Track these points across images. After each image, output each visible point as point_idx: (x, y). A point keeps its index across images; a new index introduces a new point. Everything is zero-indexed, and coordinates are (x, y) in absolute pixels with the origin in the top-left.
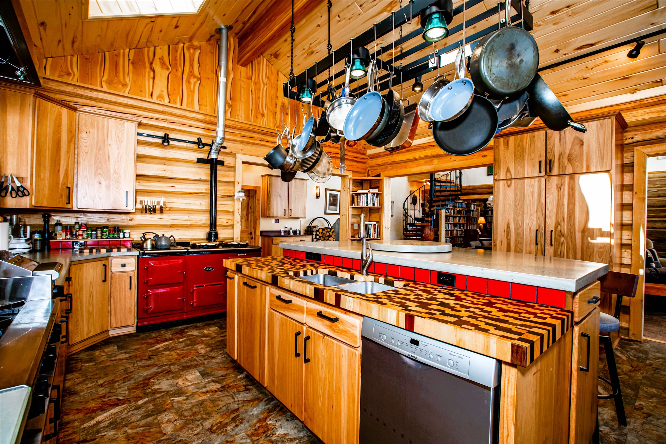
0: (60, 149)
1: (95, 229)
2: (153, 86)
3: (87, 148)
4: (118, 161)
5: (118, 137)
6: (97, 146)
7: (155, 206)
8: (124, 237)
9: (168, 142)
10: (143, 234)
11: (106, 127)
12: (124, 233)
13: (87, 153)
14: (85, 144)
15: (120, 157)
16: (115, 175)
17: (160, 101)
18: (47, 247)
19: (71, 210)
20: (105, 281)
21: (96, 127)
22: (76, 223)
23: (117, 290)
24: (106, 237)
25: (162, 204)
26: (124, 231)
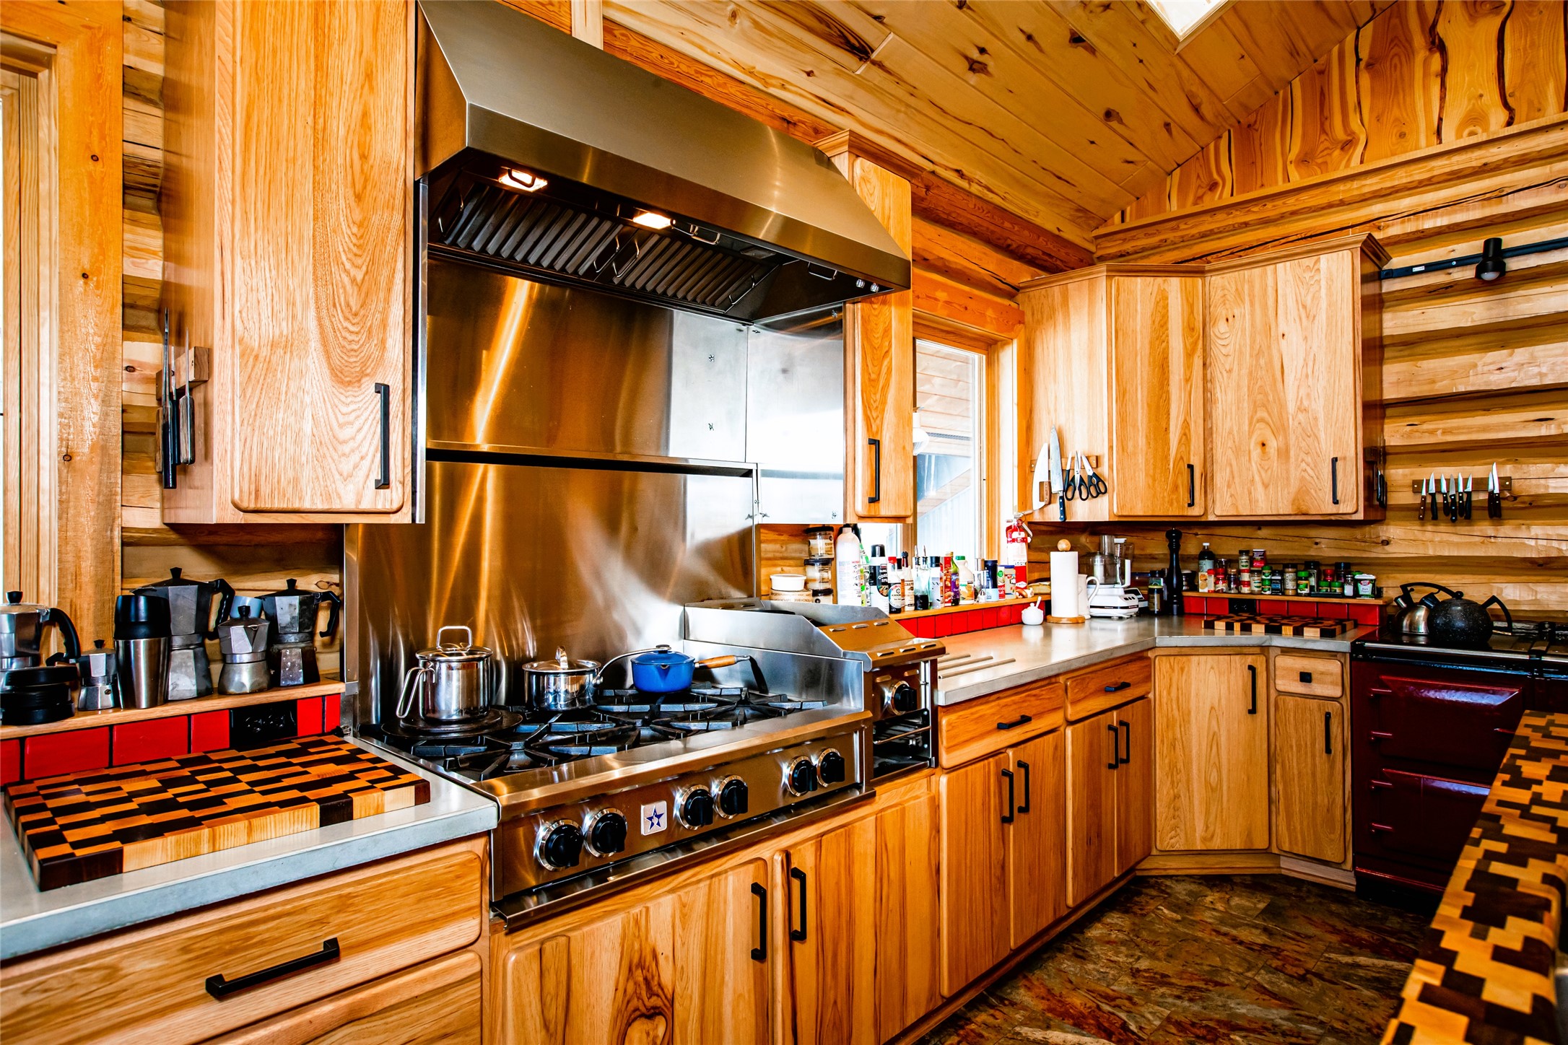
0: (1168, 379)
1: (1280, 568)
2: (1443, 99)
3: (1230, 359)
4: (1307, 376)
5: (1304, 307)
6: (1252, 348)
7: (1469, 494)
8: (1356, 594)
9: (1500, 268)
10: (1404, 587)
11: (1270, 291)
12: (1356, 583)
13: (1230, 371)
14: (1224, 351)
15: (1311, 364)
16: (1301, 417)
17: (1472, 134)
18: (1178, 608)
19: (1203, 519)
20: (1253, 711)
21: (1247, 298)
22: (1241, 552)
23: (1291, 747)
24: (1307, 591)
25: (1494, 486)
26: (1358, 577)
